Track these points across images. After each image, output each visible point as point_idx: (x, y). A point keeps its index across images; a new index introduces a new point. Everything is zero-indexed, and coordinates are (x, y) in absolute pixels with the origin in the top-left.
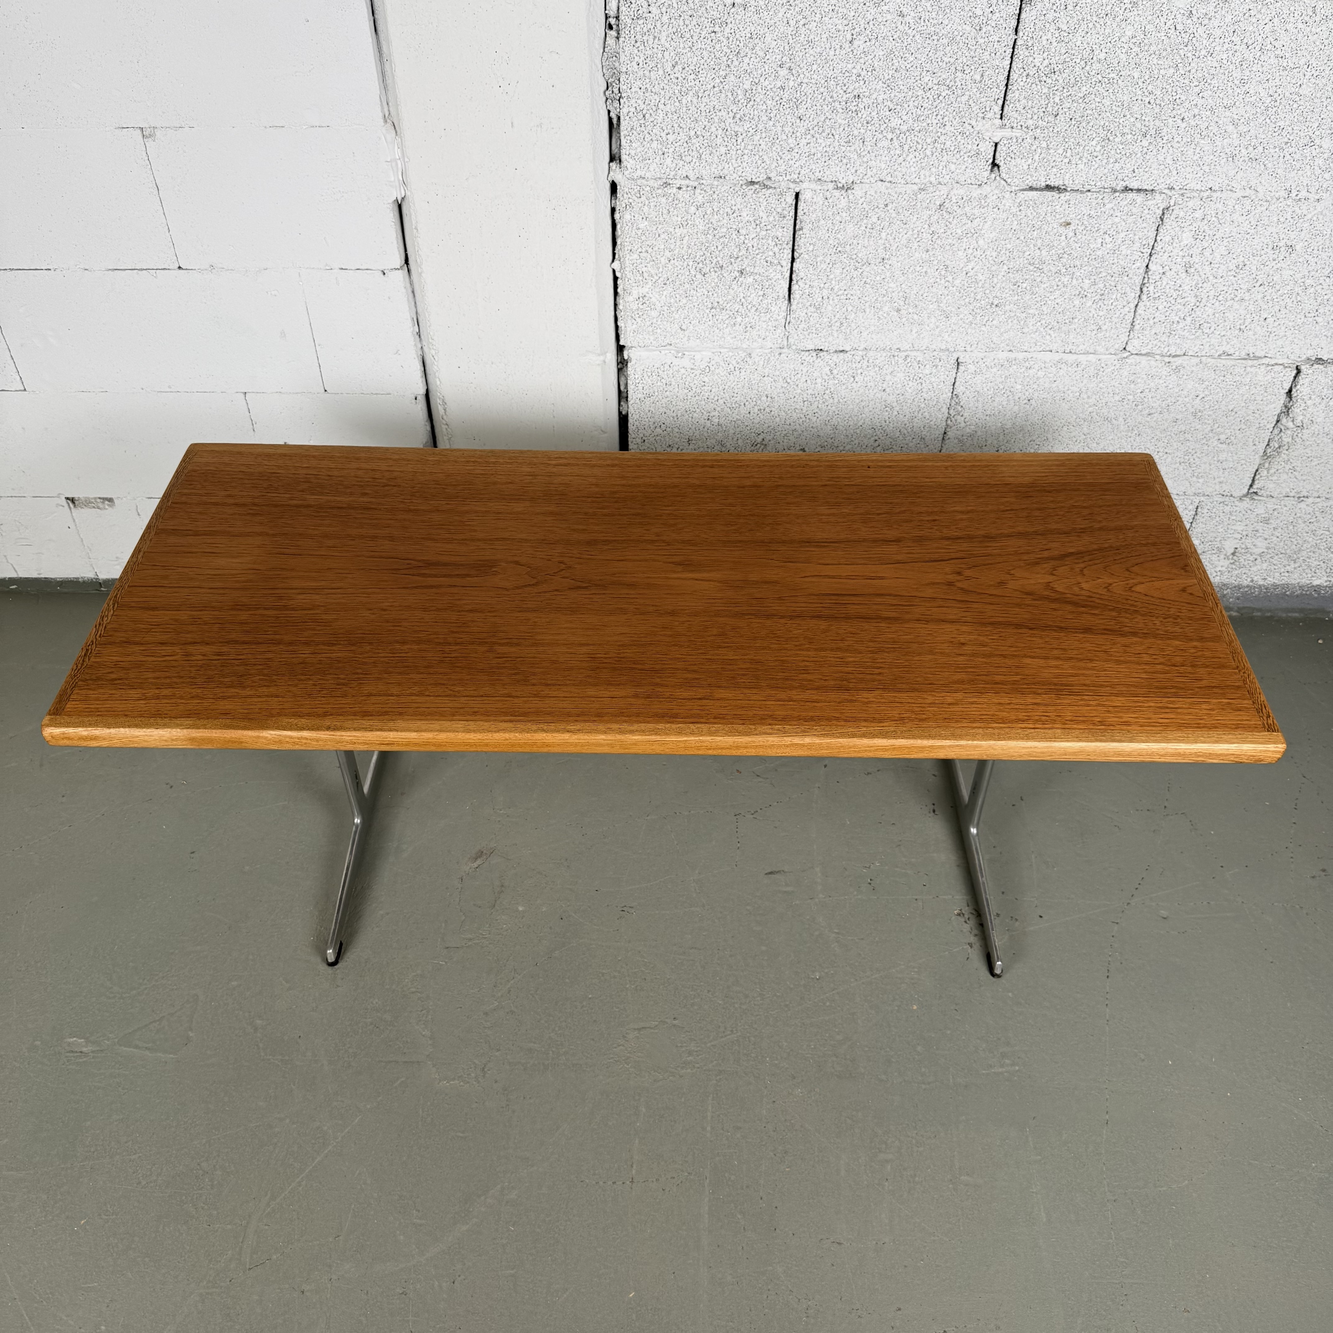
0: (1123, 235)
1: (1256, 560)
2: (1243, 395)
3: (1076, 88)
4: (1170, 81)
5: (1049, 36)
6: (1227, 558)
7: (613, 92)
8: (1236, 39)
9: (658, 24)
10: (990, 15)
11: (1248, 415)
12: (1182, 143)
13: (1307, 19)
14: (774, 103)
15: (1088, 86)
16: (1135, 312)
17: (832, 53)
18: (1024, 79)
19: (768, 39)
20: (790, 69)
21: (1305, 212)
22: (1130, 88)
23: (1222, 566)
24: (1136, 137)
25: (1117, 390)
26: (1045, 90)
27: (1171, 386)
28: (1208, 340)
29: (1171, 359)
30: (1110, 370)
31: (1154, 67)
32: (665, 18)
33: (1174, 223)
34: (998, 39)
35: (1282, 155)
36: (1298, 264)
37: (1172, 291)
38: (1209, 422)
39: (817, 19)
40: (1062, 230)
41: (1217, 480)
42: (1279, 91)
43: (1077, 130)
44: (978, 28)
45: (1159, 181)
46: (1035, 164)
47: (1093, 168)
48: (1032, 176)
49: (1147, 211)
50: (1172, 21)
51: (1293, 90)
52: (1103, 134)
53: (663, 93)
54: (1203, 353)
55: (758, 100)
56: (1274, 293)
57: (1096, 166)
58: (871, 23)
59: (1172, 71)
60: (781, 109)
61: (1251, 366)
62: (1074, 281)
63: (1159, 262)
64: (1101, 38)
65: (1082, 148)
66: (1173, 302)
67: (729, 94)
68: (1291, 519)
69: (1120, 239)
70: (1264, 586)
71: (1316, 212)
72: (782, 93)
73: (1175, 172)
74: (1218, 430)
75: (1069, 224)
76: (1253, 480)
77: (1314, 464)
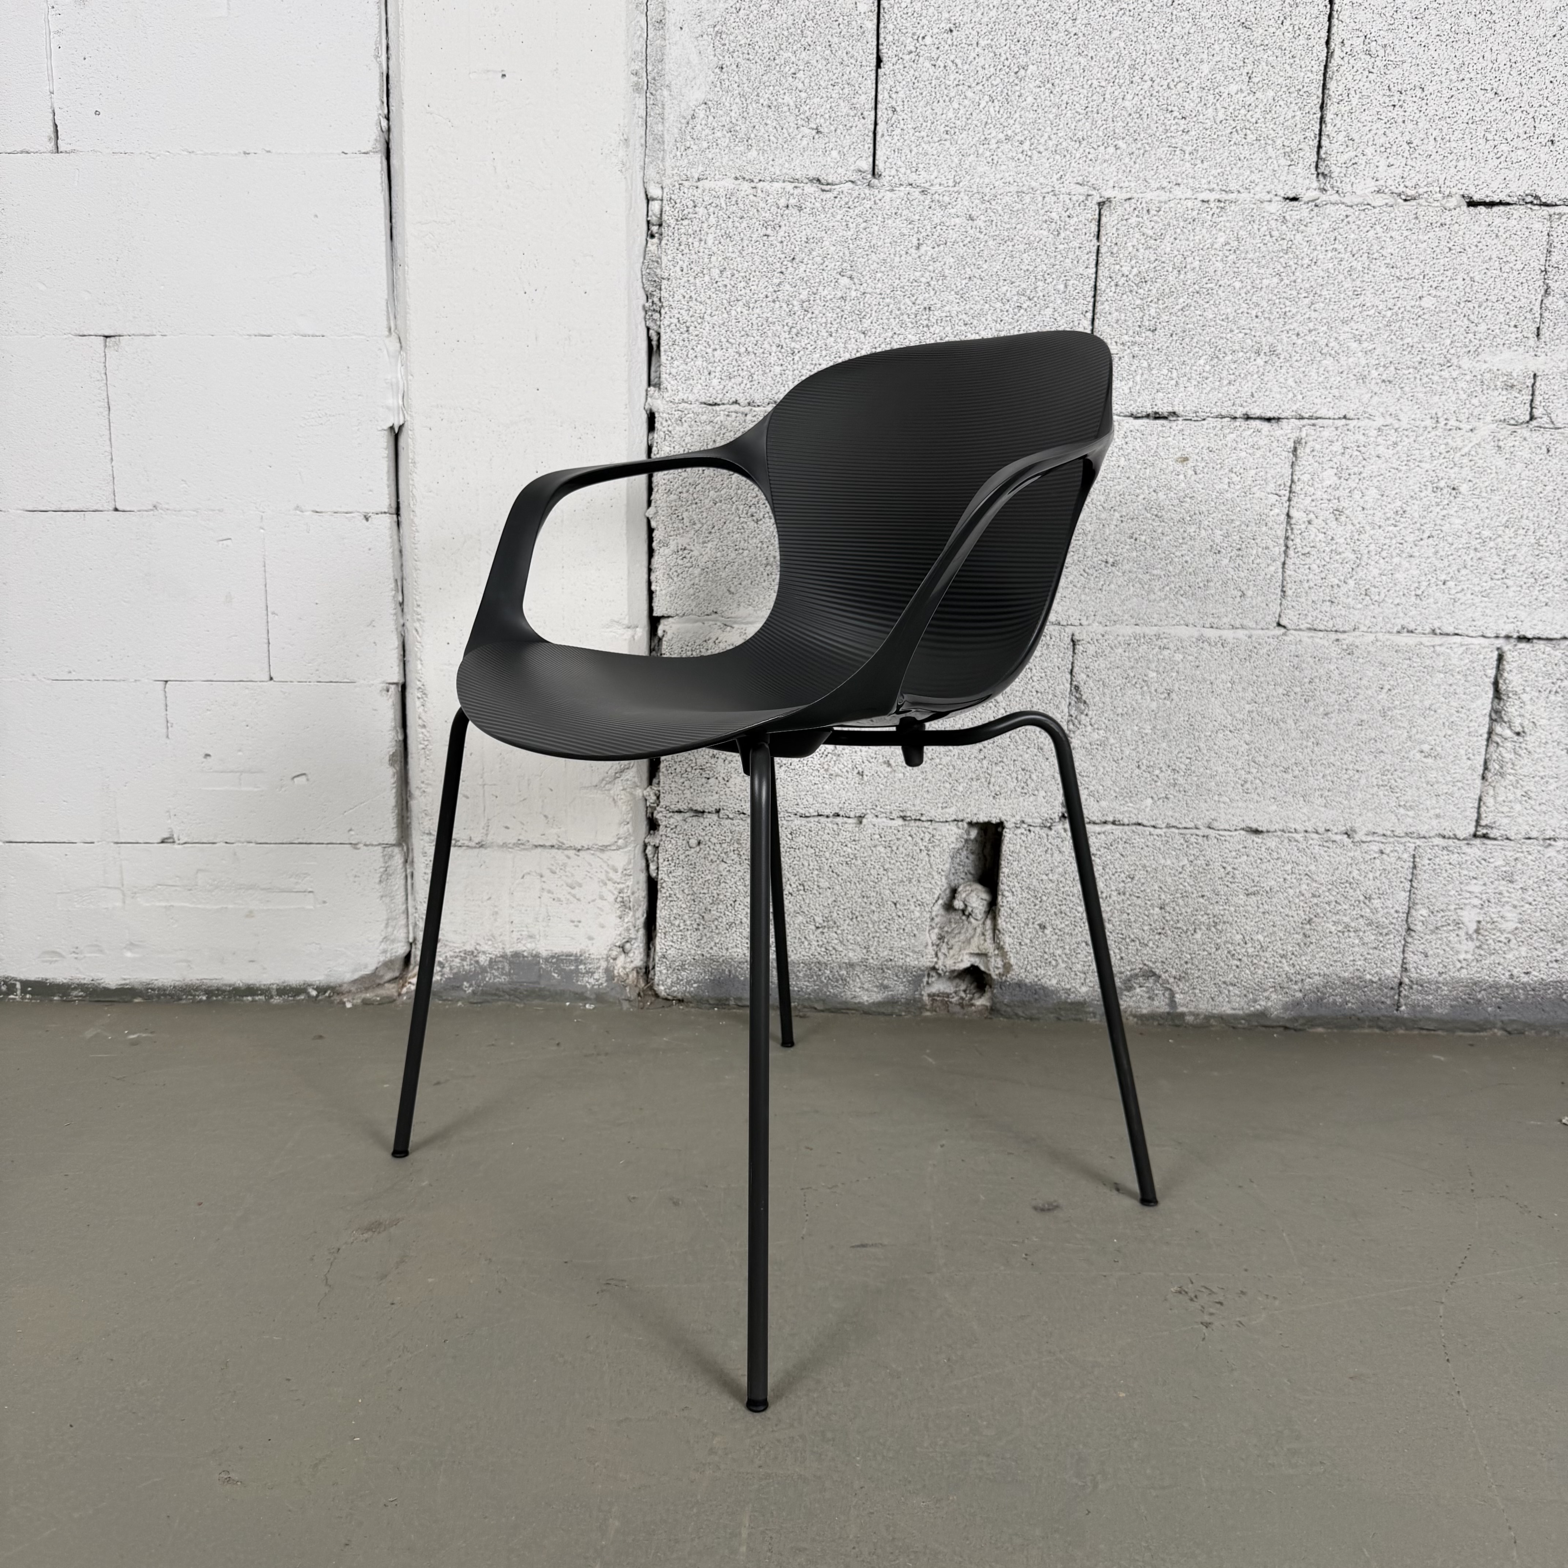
0: (1253, 472)
1: (1509, 941)
2: (1439, 686)
3: (1172, 299)
4: (1275, 292)
5: (1135, 242)
6: (1469, 938)
7: (653, 302)
8: (1340, 247)
9: (705, 226)
10: (1067, 219)
11: (1451, 715)
12: (1303, 361)
13: (1411, 226)
14: (835, 316)
15: (1185, 297)
16: (1284, 572)
17: (897, 259)
18: (1113, 289)
19: (826, 243)
20: (851, 278)
21: (1460, 445)
22: (1233, 300)
23: (1466, 952)
24: (1248, 355)
25: (1279, 680)
26: (1138, 302)
27: (1346, 674)
28: (1380, 610)
29: (1341, 636)
30: (1265, 651)
31: (1255, 276)
32: (713, 220)
33: (1310, 458)
34: (1078, 245)
35: (1418, 377)
36: (1468, 510)
37: (1324, 544)
38: (1406, 724)
39: (879, 222)
40: (1179, 467)
41: (1432, 812)
42: (1399, 304)
43: (1180, 347)
44: (1056, 233)
45: (1283, 407)
46: (1138, 387)
47: (1205, 391)
48: (1135, 401)
49: (1275, 444)
50: (1265, 228)
51: (1413, 303)
52: (1210, 351)
53: (709, 301)
54: (1378, 628)
55: (816, 312)
56: (1446, 549)
57: (1209, 389)
58: (939, 227)
59: (1276, 280)
60: (843, 323)
61: (1441, 645)
62: (1203, 531)
63: (1302, 506)
64: (1192, 245)
65: (1188, 368)
66: (1328, 560)
67: (785, 306)
68: (1541, 874)
69: (1250, 479)
70: (1530, 985)
71: (1472, 444)
72: (843, 304)
73: (1300, 397)
74: (1417, 736)
75: (1186, 459)
76: (1479, 813)
77: (1551, 788)
